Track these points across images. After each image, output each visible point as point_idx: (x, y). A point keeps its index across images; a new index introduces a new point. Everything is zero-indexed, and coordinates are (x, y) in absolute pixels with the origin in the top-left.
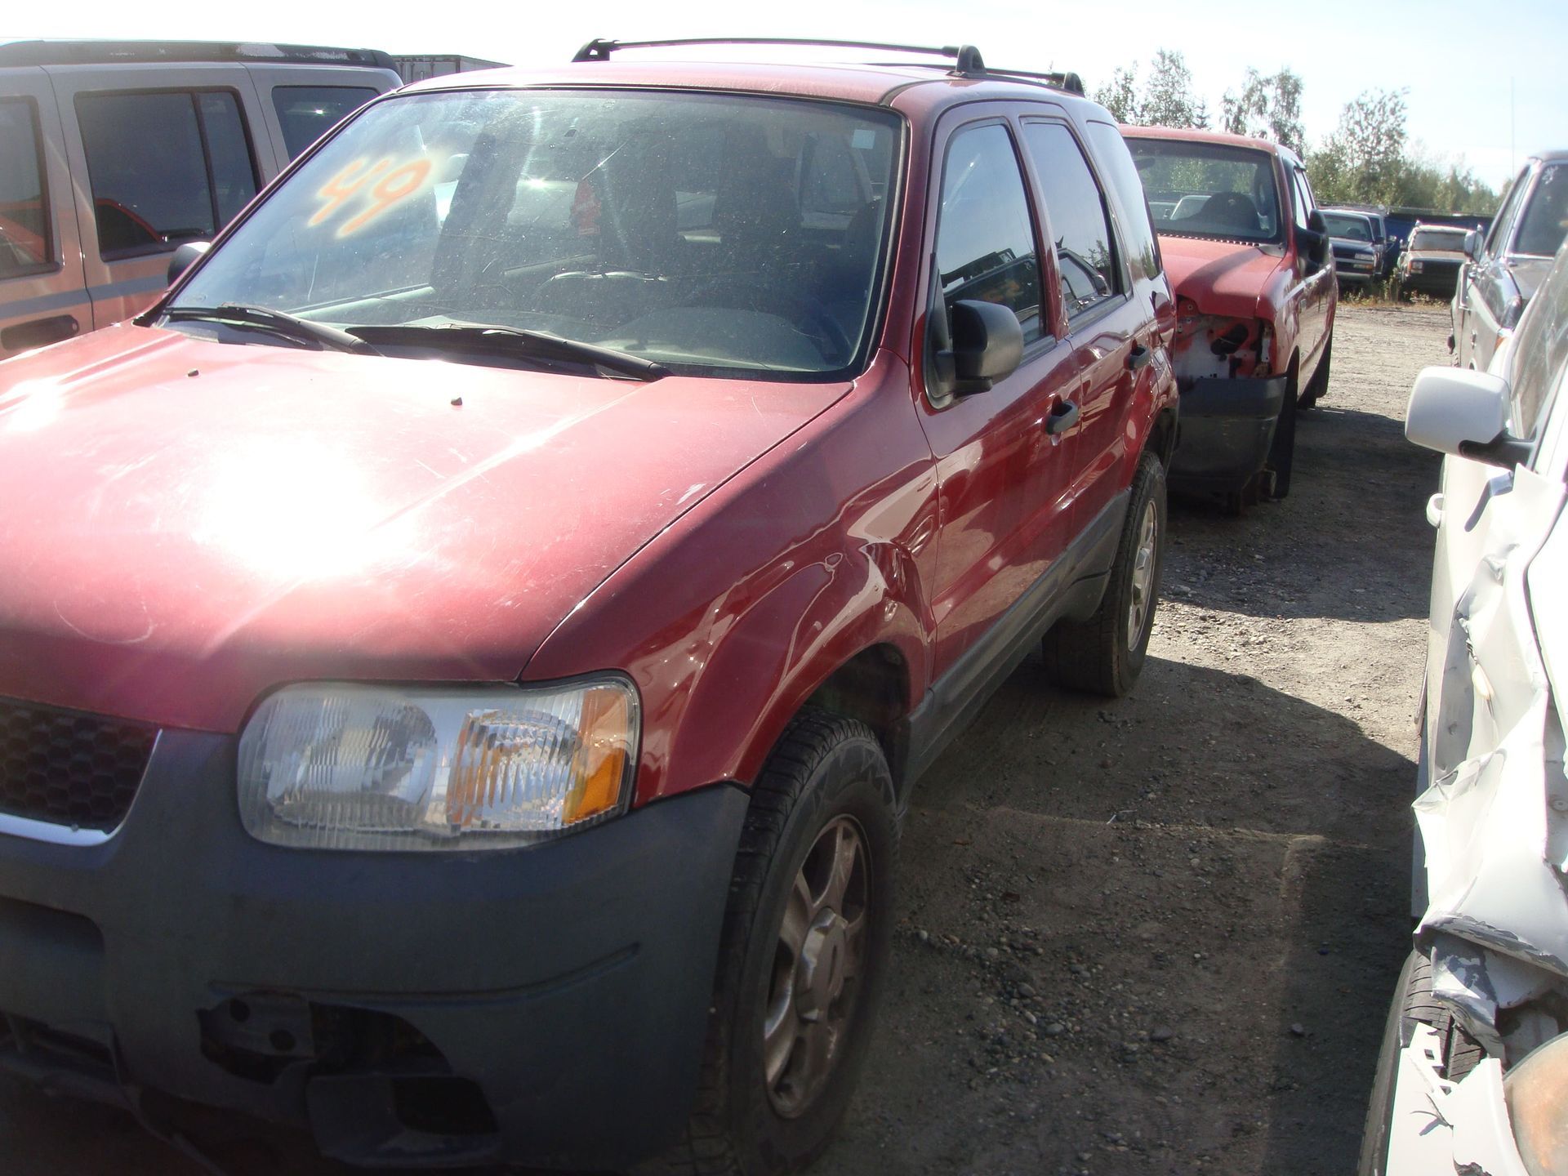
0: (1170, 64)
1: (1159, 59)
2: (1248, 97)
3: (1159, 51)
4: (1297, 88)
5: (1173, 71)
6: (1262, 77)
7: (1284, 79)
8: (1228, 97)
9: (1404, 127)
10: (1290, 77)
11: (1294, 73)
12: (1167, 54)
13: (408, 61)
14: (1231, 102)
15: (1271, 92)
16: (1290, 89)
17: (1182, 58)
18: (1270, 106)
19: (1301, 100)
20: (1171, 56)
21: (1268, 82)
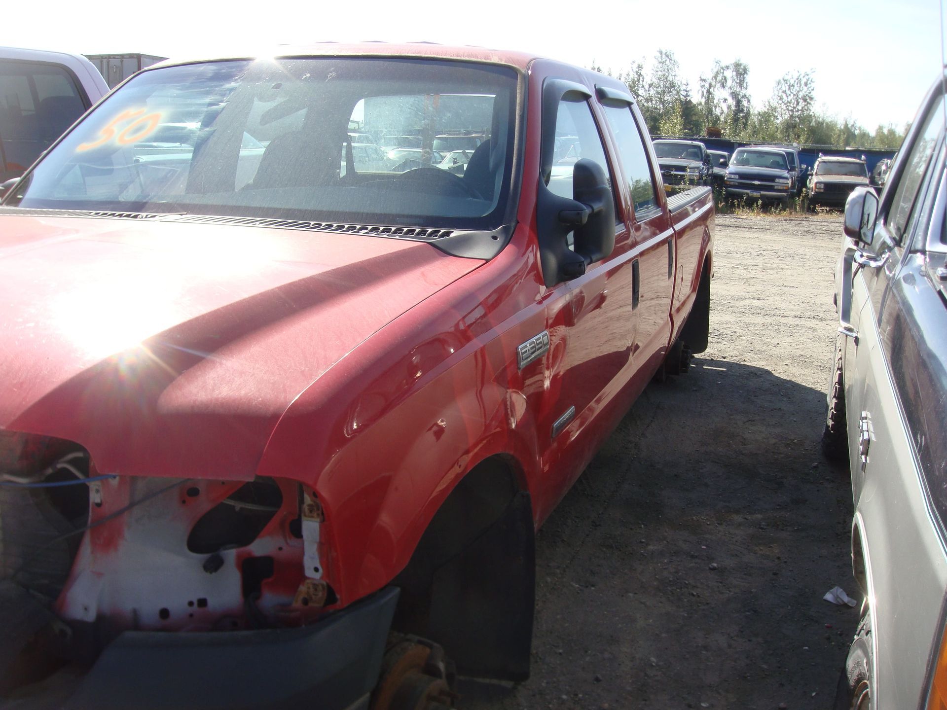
0: (666, 57)
1: (658, 55)
2: (715, 77)
3: (659, 50)
4: (745, 71)
5: (668, 62)
6: (723, 64)
7: (737, 65)
8: (703, 78)
9: (813, 94)
10: (741, 64)
11: (743, 62)
12: (664, 52)
13: (106, 58)
14: (704, 80)
15: (729, 74)
16: (741, 72)
17: (673, 54)
18: (729, 83)
19: (748, 78)
20: (666, 53)
21: (727, 67)
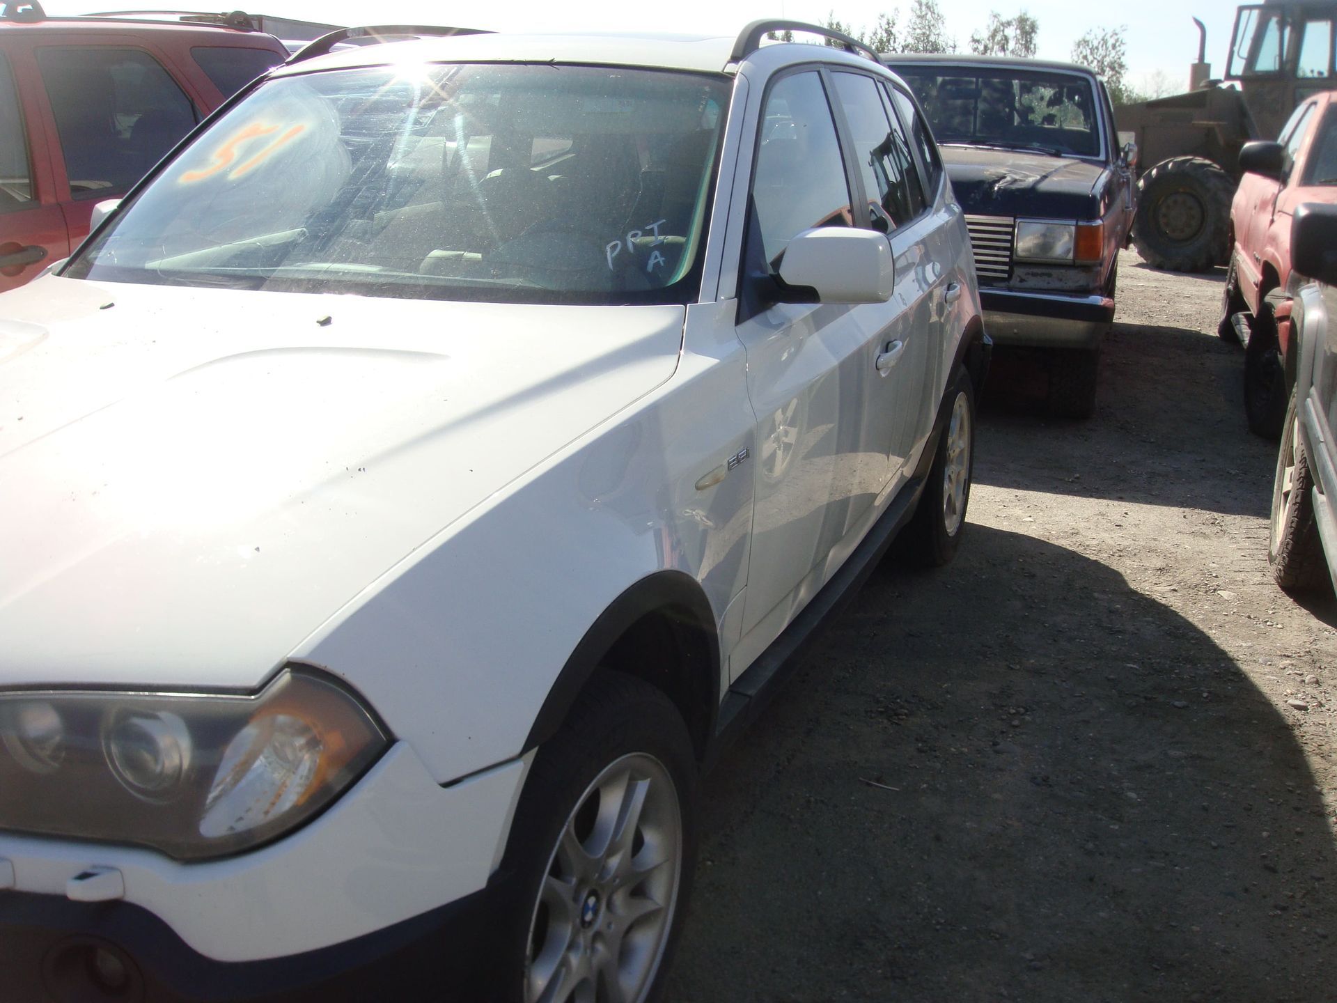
0: (926, 10)
1: (917, 6)
2: (993, 36)
4: (1033, 28)
5: (929, 16)
6: (1004, 19)
7: (1022, 21)
8: (976, 37)
9: (1124, 60)
10: (1027, 19)
11: (1031, 15)
14: (978, 41)
15: (1011, 32)
16: (1027, 29)
17: (936, 5)
18: (1012, 44)
19: (1038, 39)
20: (927, 3)
21: (1009, 24)
